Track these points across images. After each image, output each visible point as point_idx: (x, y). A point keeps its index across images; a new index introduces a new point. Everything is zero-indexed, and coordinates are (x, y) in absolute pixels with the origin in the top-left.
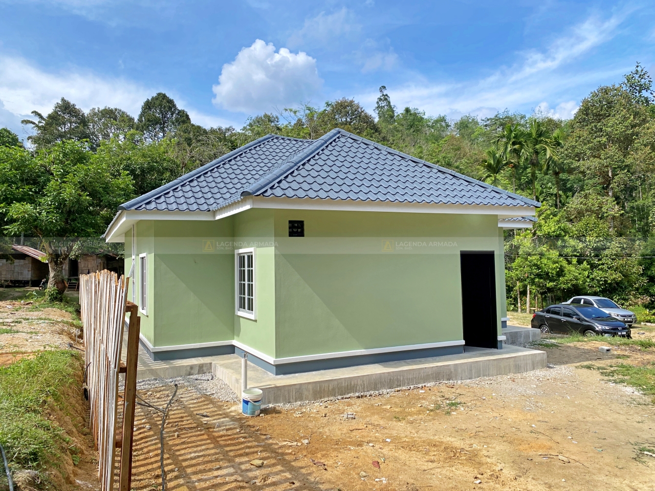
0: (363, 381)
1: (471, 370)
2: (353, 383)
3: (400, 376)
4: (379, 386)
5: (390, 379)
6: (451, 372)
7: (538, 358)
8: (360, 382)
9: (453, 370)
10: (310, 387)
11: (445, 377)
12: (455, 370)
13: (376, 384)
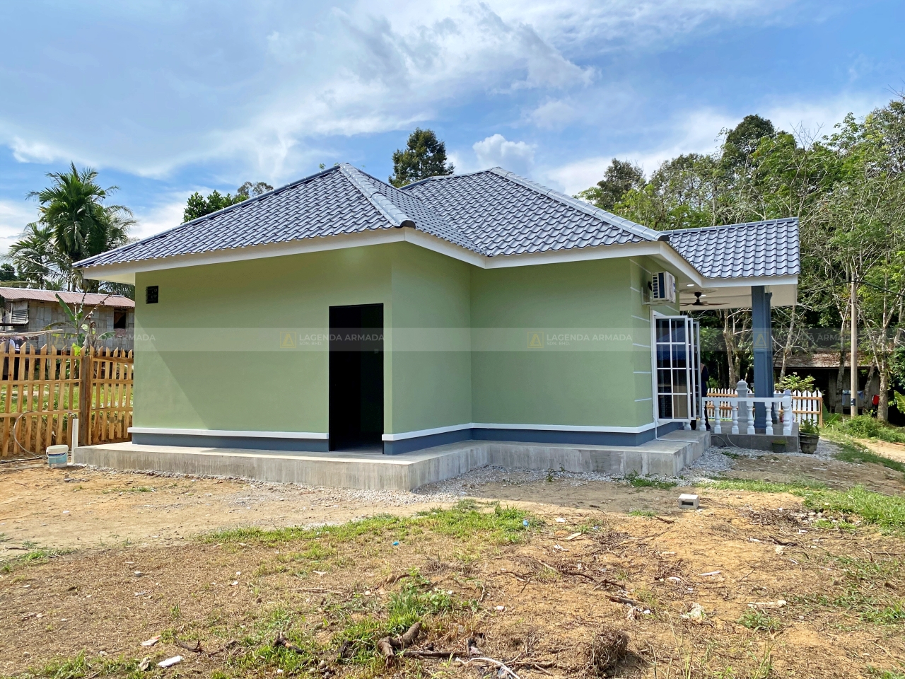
0: (159, 459)
1: (281, 470)
2: (150, 459)
3: (195, 461)
4: (173, 467)
5: (185, 463)
6: (254, 468)
7: (391, 472)
8: (156, 460)
9: (255, 466)
10: (115, 455)
11: (246, 472)
12: (259, 465)
13: (171, 465)
